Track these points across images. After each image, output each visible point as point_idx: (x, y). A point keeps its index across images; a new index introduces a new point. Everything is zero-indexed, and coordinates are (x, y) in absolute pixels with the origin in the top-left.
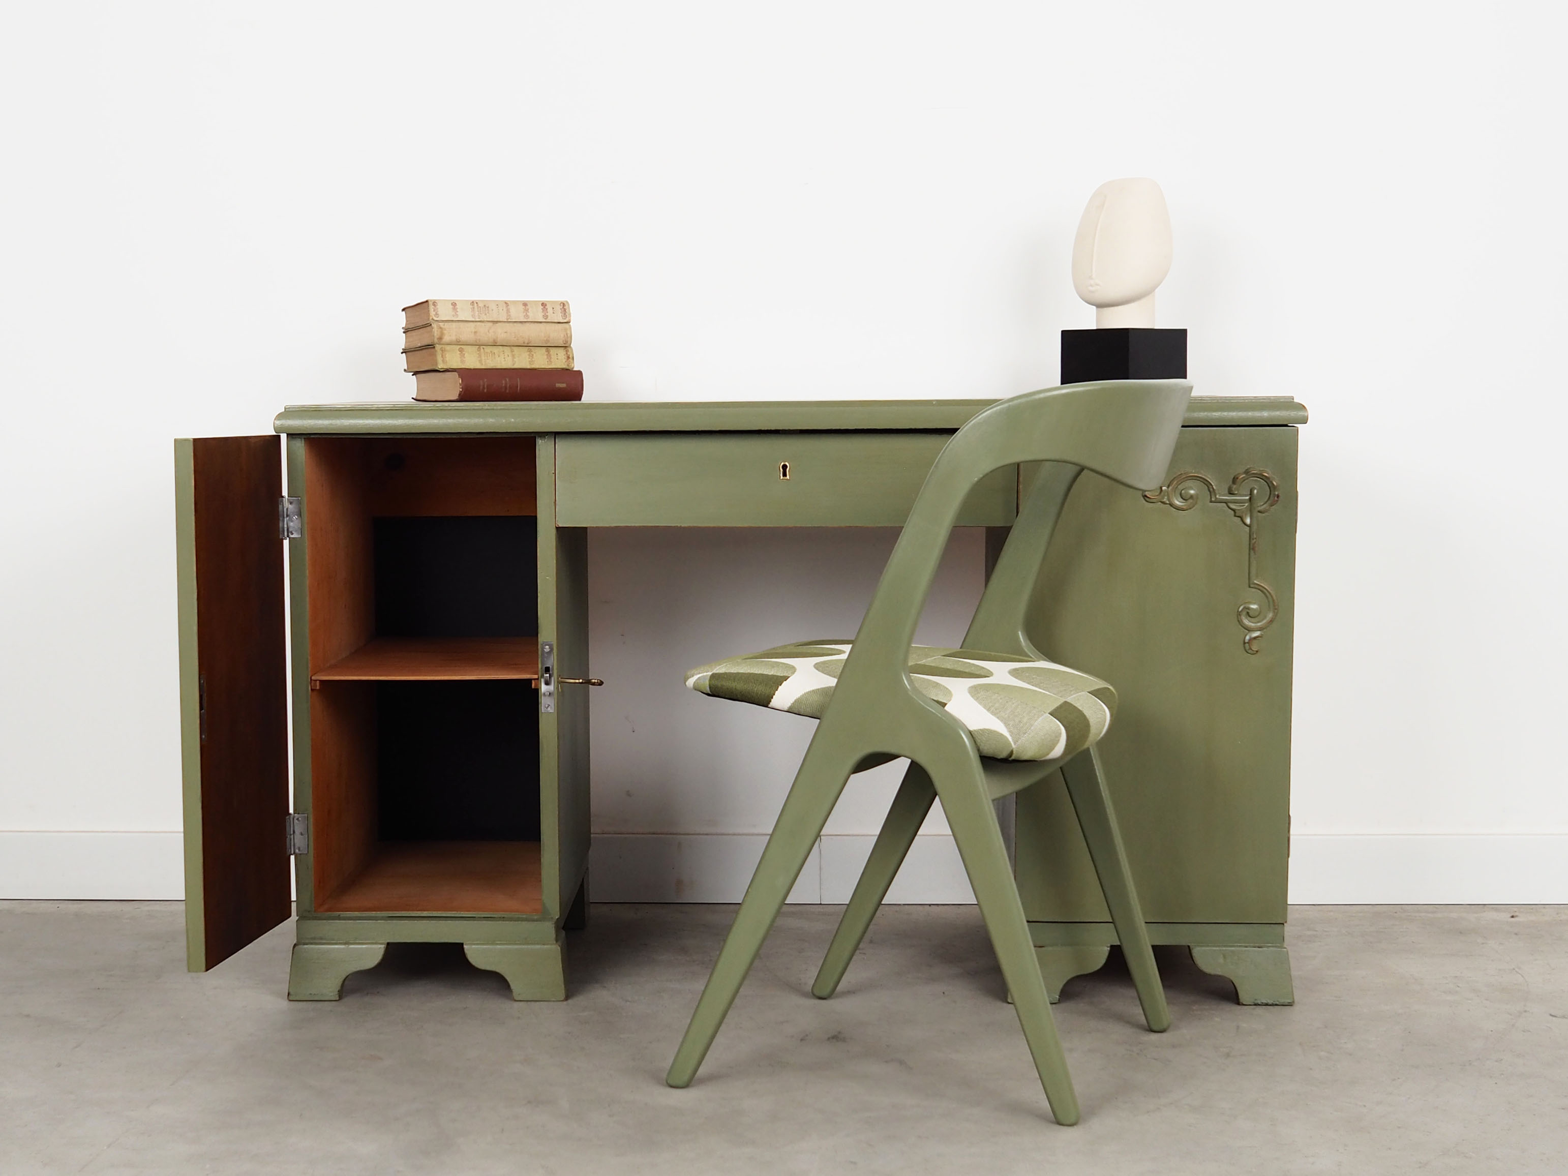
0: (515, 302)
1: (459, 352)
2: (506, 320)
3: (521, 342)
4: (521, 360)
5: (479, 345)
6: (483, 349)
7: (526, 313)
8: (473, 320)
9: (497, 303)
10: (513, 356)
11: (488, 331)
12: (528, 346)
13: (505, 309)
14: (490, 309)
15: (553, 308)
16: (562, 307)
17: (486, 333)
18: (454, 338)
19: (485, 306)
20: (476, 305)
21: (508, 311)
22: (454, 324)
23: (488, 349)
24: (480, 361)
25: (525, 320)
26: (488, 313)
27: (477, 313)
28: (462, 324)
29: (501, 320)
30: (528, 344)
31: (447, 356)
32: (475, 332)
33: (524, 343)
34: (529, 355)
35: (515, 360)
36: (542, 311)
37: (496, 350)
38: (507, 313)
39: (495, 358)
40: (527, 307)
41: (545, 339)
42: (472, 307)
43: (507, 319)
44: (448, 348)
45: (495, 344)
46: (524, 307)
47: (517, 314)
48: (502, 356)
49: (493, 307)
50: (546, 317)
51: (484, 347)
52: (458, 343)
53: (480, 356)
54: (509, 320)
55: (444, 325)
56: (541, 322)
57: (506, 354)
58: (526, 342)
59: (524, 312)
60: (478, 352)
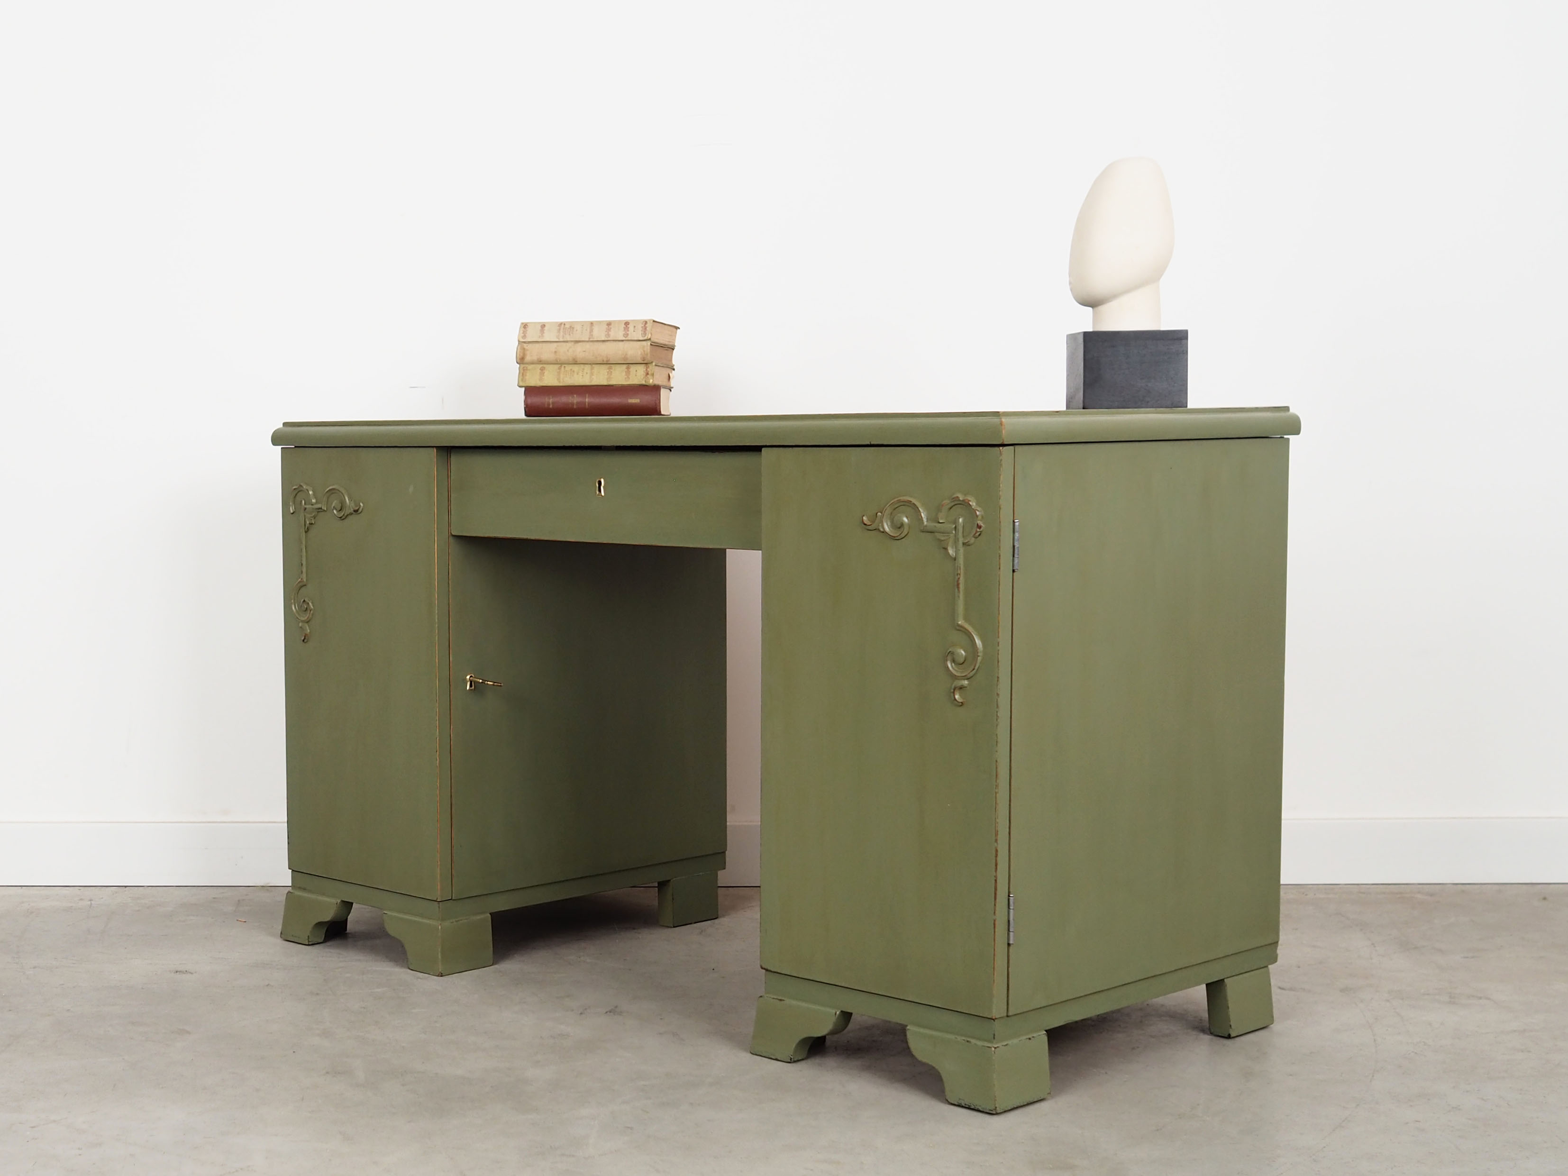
0: (600, 322)
1: (540, 371)
2: (587, 340)
3: (599, 360)
4: (599, 377)
5: (560, 363)
6: (564, 367)
7: (608, 333)
8: (557, 340)
9: (583, 324)
10: (592, 374)
11: (568, 351)
12: (607, 363)
13: (588, 330)
14: (575, 329)
15: (635, 327)
16: (643, 325)
17: (566, 351)
18: (535, 358)
19: (570, 327)
20: (563, 325)
21: (591, 331)
22: (537, 345)
23: (568, 368)
24: (558, 379)
25: (606, 339)
26: (572, 333)
27: (562, 333)
28: (544, 344)
29: (583, 339)
30: (607, 361)
31: (528, 374)
32: (555, 352)
33: (603, 361)
34: (608, 372)
35: (593, 377)
36: (623, 329)
37: (576, 368)
38: (590, 332)
39: (573, 375)
40: (610, 327)
41: (623, 356)
42: (558, 328)
43: (589, 338)
44: (530, 367)
45: (575, 363)
46: (607, 327)
47: (599, 333)
48: (581, 374)
49: (578, 327)
50: (626, 335)
51: (565, 365)
52: (540, 362)
53: (559, 373)
54: (591, 340)
55: (527, 346)
56: (623, 341)
57: (585, 371)
58: (605, 360)
59: (606, 332)
60: (558, 371)
